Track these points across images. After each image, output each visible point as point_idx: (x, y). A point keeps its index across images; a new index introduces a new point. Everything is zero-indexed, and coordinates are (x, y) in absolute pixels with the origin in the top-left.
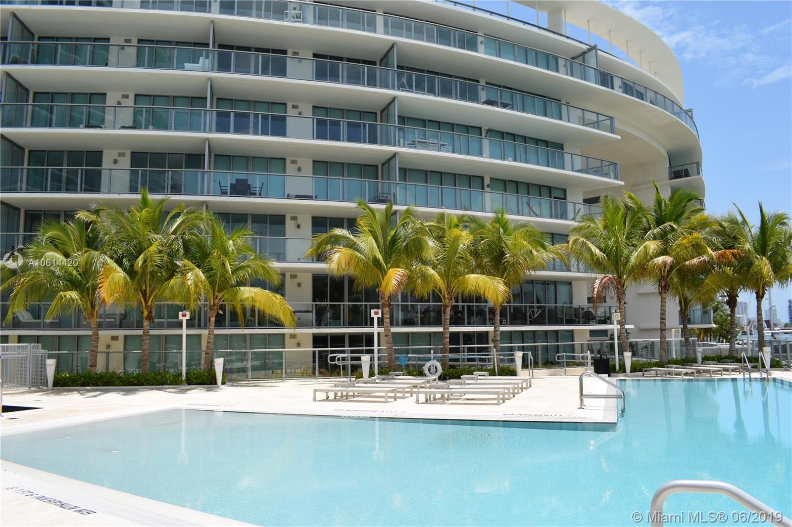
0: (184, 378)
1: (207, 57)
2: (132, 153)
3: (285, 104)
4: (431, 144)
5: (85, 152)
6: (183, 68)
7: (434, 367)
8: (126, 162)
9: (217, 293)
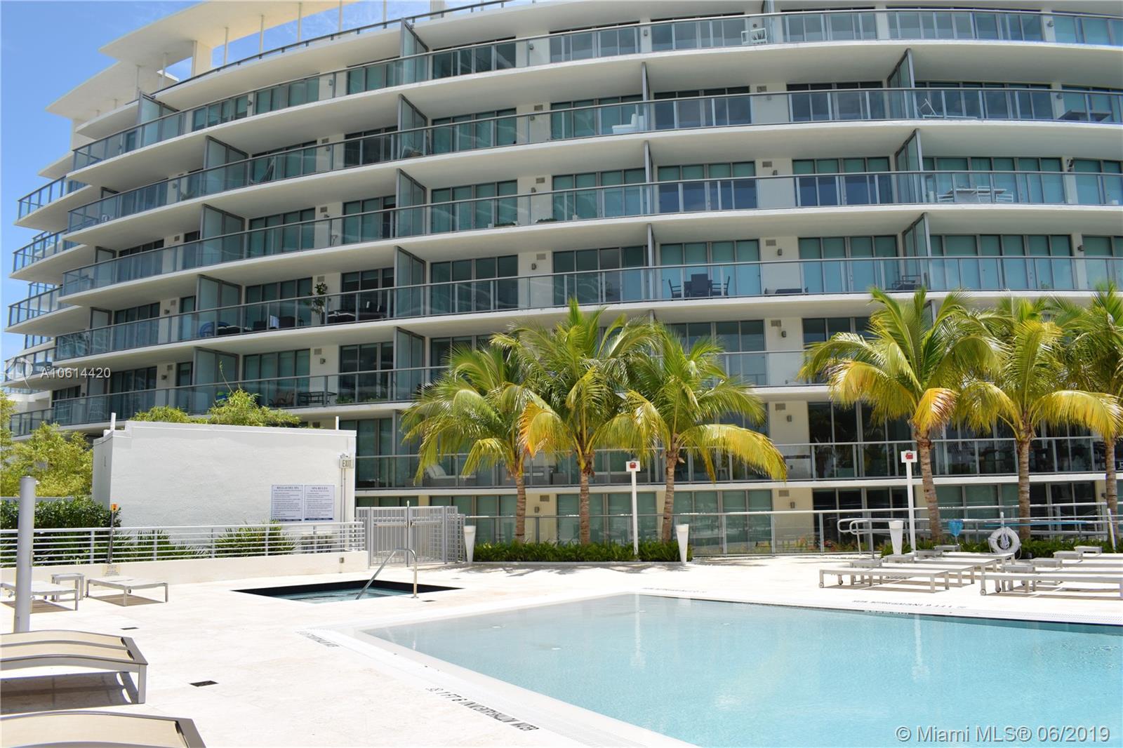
0: (636, 552)
1: (641, 113)
2: (555, 254)
3: (753, 163)
4: (978, 194)
5: (497, 259)
6: (610, 133)
7: (1007, 538)
8: (547, 267)
9: (675, 435)
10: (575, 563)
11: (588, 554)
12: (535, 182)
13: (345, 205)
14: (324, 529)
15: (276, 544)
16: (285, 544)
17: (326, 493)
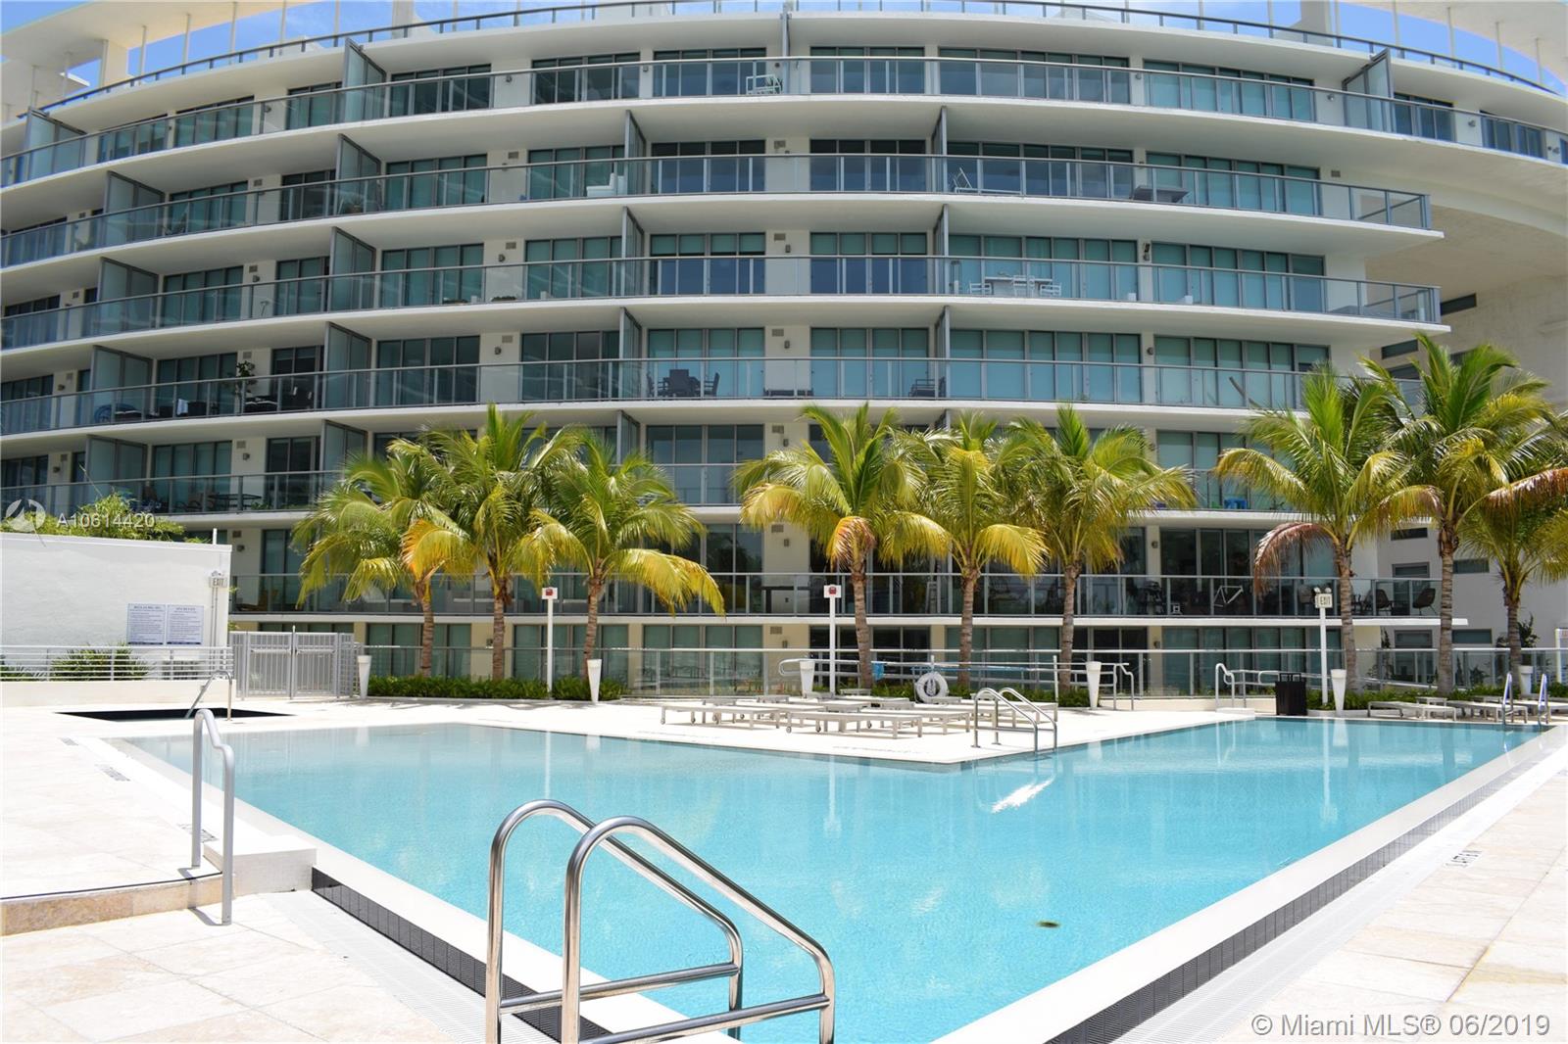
0: (550, 686)
1: (621, 173)
2: (524, 336)
3: (763, 234)
4: (1015, 285)
5: (455, 341)
6: (585, 195)
7: (934, 684)
8: (513, 352)
9: (599, 560)
10: (480, 700)
11: (497, 690)
12: (504, 247)
13: (280, 264)
14: (184, 655)
15: (125, 669)
16: (136, 669)
17: (195, 615)
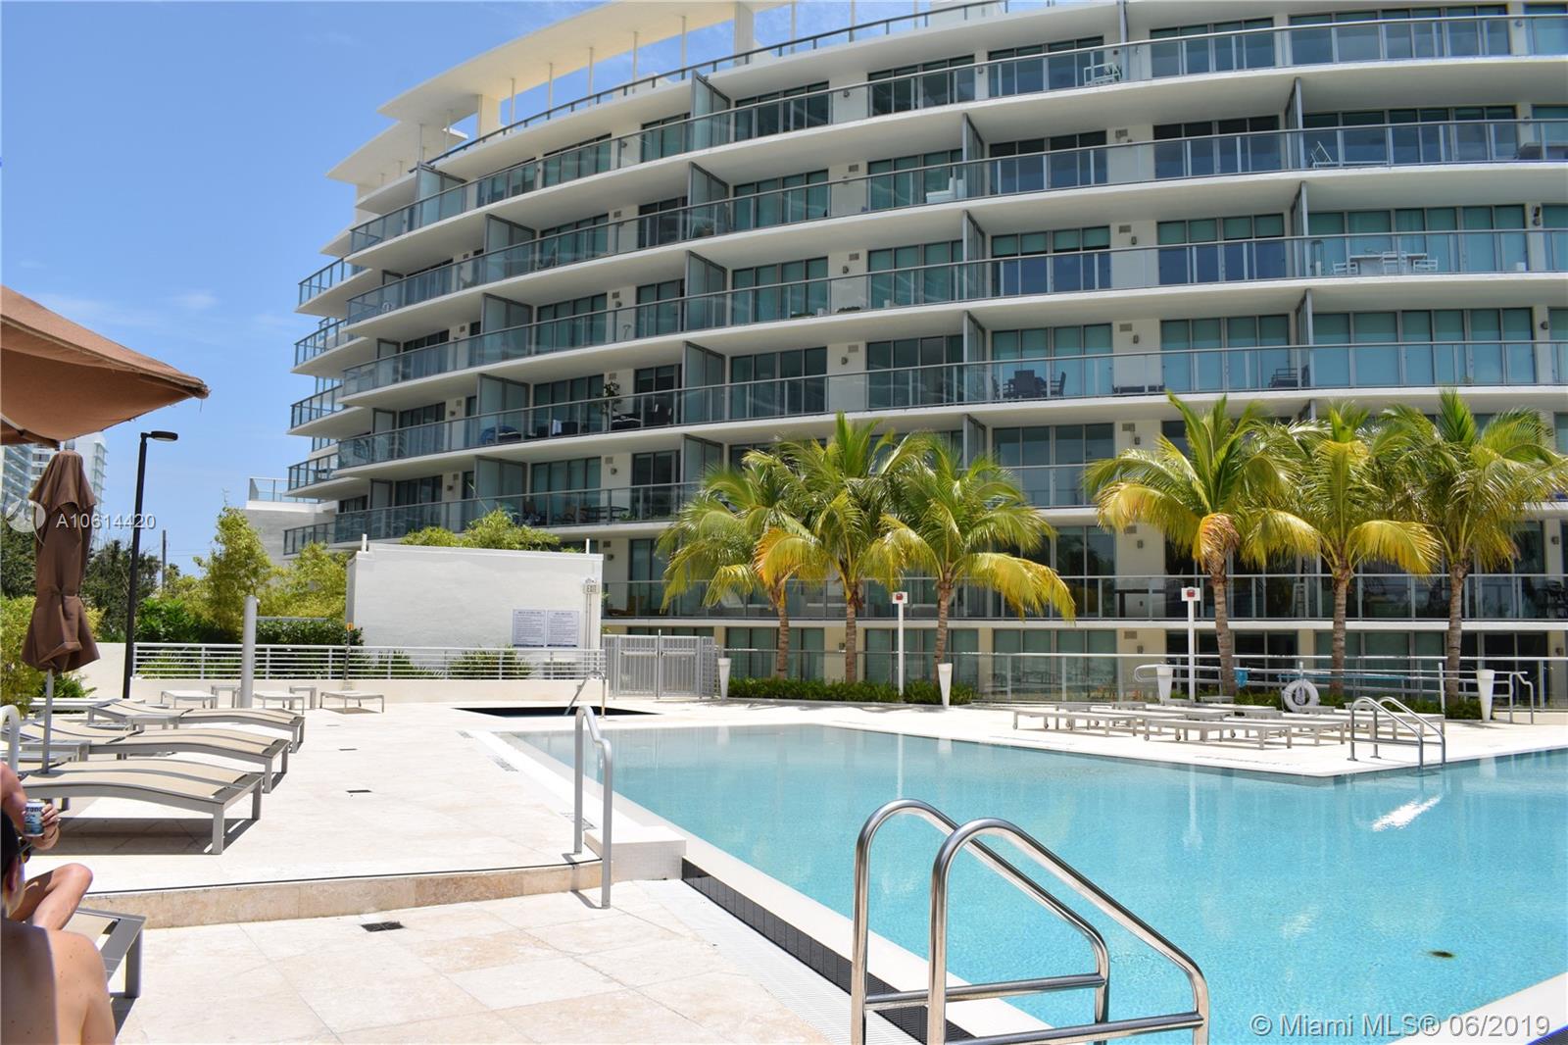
0: (901, 691)
1: (960, 176)
2: (869, 345)
3: (1107, 227)
4: (1384, 262)
5: (803, 353)
6: (925, 201)
7: (1303, 692)
8: (859, 361)
9: (948, 564)
11: (850, 693)
12: (848, 259)
13: (639, 289)
14: (562, 656)
15: (511, 669)
16: (520, 669)
17: (571, 619)
